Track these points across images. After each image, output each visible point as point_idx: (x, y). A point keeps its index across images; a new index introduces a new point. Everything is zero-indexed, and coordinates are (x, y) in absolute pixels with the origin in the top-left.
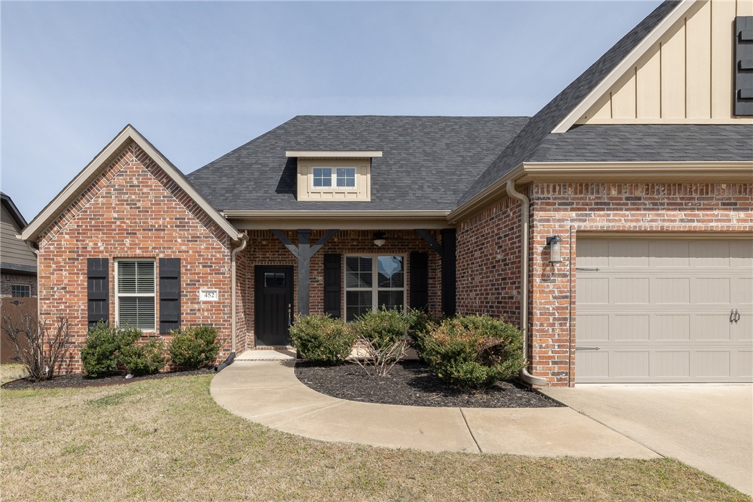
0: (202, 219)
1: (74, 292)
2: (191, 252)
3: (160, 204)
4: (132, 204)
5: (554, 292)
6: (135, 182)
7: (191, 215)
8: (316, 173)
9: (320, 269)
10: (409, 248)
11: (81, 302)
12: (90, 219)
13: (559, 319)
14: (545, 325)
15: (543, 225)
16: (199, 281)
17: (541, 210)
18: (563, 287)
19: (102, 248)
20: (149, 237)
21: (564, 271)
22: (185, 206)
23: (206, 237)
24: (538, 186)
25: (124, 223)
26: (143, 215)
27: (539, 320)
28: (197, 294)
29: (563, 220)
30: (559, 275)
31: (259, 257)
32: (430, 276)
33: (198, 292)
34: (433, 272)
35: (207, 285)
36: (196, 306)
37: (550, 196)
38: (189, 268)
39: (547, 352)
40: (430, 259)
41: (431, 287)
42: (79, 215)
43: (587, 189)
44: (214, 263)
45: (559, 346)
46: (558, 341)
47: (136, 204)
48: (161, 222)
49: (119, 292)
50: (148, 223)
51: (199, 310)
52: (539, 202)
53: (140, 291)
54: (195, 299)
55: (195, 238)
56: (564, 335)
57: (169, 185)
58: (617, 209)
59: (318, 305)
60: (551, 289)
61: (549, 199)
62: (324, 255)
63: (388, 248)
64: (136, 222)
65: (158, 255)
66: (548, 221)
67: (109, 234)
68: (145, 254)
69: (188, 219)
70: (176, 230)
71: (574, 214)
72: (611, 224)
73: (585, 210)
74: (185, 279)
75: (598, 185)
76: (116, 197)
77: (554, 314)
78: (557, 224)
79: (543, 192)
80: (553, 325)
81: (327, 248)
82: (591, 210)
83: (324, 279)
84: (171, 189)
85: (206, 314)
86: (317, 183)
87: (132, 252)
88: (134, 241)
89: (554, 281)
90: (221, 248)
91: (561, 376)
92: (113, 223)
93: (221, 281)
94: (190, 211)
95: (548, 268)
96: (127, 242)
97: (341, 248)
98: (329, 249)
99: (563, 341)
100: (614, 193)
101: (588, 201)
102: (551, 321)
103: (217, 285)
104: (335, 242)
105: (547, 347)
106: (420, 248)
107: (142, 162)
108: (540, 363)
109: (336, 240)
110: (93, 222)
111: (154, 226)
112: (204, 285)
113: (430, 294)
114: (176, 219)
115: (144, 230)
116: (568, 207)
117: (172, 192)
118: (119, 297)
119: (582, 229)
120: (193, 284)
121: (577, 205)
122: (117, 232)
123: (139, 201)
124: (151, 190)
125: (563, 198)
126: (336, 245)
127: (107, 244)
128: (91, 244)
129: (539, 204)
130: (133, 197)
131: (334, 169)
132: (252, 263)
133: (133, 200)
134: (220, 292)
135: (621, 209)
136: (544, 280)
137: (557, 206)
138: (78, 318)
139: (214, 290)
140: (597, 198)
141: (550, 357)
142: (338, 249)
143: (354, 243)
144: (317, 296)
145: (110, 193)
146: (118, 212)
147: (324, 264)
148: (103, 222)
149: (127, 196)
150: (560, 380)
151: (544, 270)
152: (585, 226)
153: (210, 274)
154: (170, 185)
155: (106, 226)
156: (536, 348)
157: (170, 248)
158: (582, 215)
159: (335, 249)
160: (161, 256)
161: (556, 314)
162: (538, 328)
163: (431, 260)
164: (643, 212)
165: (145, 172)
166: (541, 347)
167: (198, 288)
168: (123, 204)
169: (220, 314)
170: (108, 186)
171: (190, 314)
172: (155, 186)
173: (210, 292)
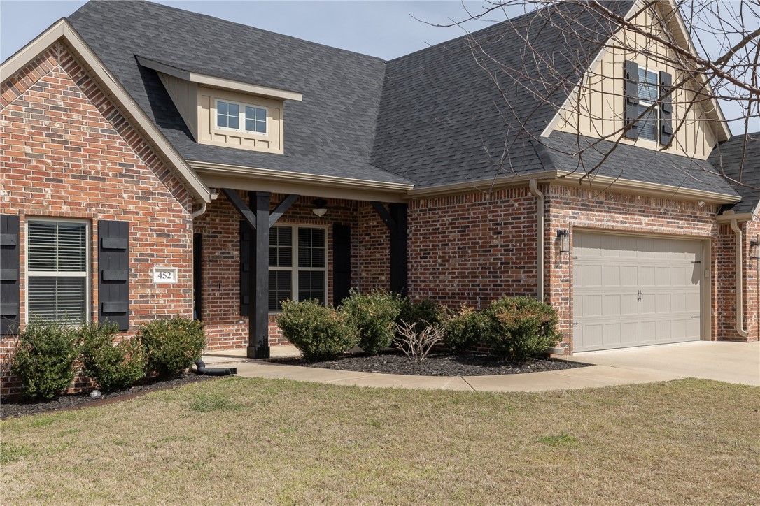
0: (157, 169)
2: (141, 214)
3: (97, 141)
4: (56, 136)
5: (561, 276)
6: (61, 103)
7: (141, 162)
8: (221, 109)
10: (331, 219)
14: (557, 304)
15: (555, 220)
16: (152, 255)
18: (566, 272)
20: (82, 188)
22: (134, 147)
23: (162, 195)
25: (43, 162)
26: (72, 154)
28: (150, 274)
32: (352, 254)
33: (152, 271)
34: (355, 249)
35: (163, 261)
36: (148, 291)
38: (138, 236)
40: (352, 233)
41: (353, 267)
43: (577, 192)
44: (172, 231)
47: (61, 136)
48: (99, 167)
49: (31, 269)
50: (79, 166)
51: (152, 296)
53: (61, 269)
54: (147, 281)
55: (147, 195)
56: (567, 313)
57: (110, 114)
58: (592, 210)
60: (559, 274)
62: (240, 221)
63: (310, 218)
64: (61, 164)
65: (96, 215)
66: (558, 216)
67: (18, 177)
68: (77, 214)
69: (138, 167)
70: (120, 182)
71: (570, 212)
73: (576, 209)
74: (135, 251)
76: (30, 121)
79: (555, 193)
80: (561, 304)
82: (579, 209)
83: (240, 254)
84: (114, 121)
85: (162, 301)
86: (222, 122)
87: (55, 208)
88: (58, 192)
89: (561, 267)
90: (180, 211)
92: (24, 161)
93: (180, 256)
94: (141, 155)
96: (48, 192)
99: (566, 317)
102: (560, 301)
103: (176, 261)
106: (343, 220)
107: (72, 74)
111: (90, 172)
112: (159, 261)
113: (352, 276)
114: (120, 165)
115: (74, 177)
117: (116, 126)
118: (31, 278)
119: (576, 225)
120: (143, 259)
122: (32, 175)
123: (66, 132)
124: (84, 118)
127: (14, 194)
129: (553, 202)
130: (57, 125)
131: (242, 107)
133: (57, 130)
134: (180, 271)
136: (556, 266)
137: (562, 205)
139: (172, 268)
140: (582, 200)
144: (232, 276)
145: (20, 114)
146: (33, 145)
147: (241, 234)
149: (47, 122)
150: (565, 350)
151: (556, 258)
153: (167, 246)
154: (113, 115)
155: (14, 165)
157: (111, 206)
160: (100, 217)
161: (563, 294)
163: (353, 235)
165: (76, 89)
167: (152, 265)
168: (41, 134)
169: (180, 301)
170: (16, 103)
171: (141, 302)
172: (90, 113)
173: (165, 271)
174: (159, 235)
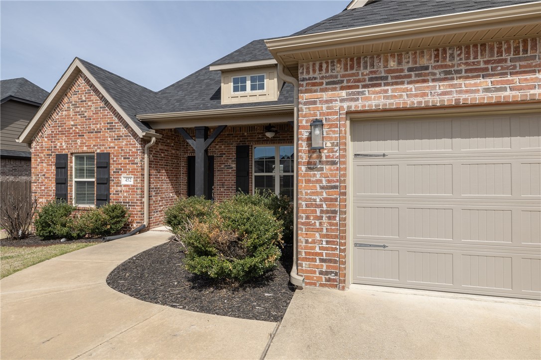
1: (49, 178)
2: (116, 148)
3: (98, 113)
4: (82, 114)
5: (321, 181)
6: (84, 99)
7: (116, 120)
8: (235, 81)
9: (233, 158)
11: (53, 185)
12: (59, 126)
13: (327, 212)
14: (312, 218)
15: (309, 108)
16: (121, 169)
17: (307, 91)
18: (332, 175)
19: (64, 147)
20: (91, 138)
21: (333, 157)
22: (113, 114)
23: (126, 136)
24: (302, 66)
25: (77, 128)
26: (88, 122)
27: (304, 212)
28: (120, 179)
29: (331, 101)
30: (327, 163)
31: (190, 150)
35: (126, 172)
36: (119, 188)
37: (316, 75)
38: (115, 159)
39: (314, 248)
42: (52, 124)
43: (359, 63)
44: (131, 156)
45: (327, 242)
46: (326, 236)
47: (84, 114)
48: (98, 126)
49: (76, 178)
50: (91, 127)
51: (121, 191)
52: (304, 83)
53: (86, 177)
54: (118, 183)
55: (119, 138)
56: (332, 230)
57: (102, 100)
58: (397, 83)
59: (232, 187)
60: (318, 178)
61: (315, 78)
62: (237, 146)
63: (287, 139)
64: (84, 127)
65: (96, 150)
66: (315, 103)
67: (69, 136)
68: (89, 150)
69: (115, 123)
70: (107, 132)
71: (344, 93)
72: (388, 101)
73: (358, 87)
74: (113, 168)
75: (372, 58)
76: (73, 110)
77: (321, 206)
78: (325, 106)
79: (308, 73)
80: (321, 218)
81: (239, 141)
82: (364, 86)
83: (237, 166)
84: (105, 102)
85: (125, 194)
86: (236, 89)
87: (82, 149)
88: (82, 141)
89: (322, 169)
90: (135, 144)
91: (329, 276)
92: (71, 128)
93: (135, 169)
94: (116, 117)
95: (315, 155)
96: (79, 141)
97: (249, 141)
98: (240, 141)
99: (331, 237)
100: (392, 64)
101: (360, 77)
102: (318, 214)
103: (133, 172)
104: (245, 136)
105: (314, 242)
107: (87, 84)
108: (305, 259)
109: (246, 134)
110: (60, 128)
111: (95, 129)
112: (124, 172)
114: (108, 123)
115: (88, 133)
116: (337, 86)
117: (105, 104)
118: (75, 182)
119: (353, 109)
120: (117, 171)
121: (347, 83)
122: (73, 135)
123: (86, 112)
124: (93, 103)
125: (331, 77)
126: (246, 139)
127: (67, 144)
128: (59, 144)
129: (305, 85)
130: (83, 109)
131: (248, 77)
132: (185, 155)
133: (82, 112)
134: (134, 178)
135: (402, 83)
136: (310, 168)
137: (324, 86)
138: (51, 196)
139: (131, 176)
140: (371, 72)
141: (317, 254)
142: (248, 141)
143: (260, 136)
144: (231, 179)
145: (69, 107)
146: (74, 120)
147: (236, 154)
148: (65, 129)
149: (79, 109)
150: (329, 280)
151: (310, 157)
152: (356, 106)
153: (128, 164)
155: (67, 131)
156: (302, 242)
157: (103, 145)
158: (353, 94)
159: (245, 141)
160: (98, 151)
161: (324, 206)
162: (304, 220)
164: (431, 84)
165: (89, 90)
166: (307, 242)
167: (121, 175)
168: (76, 115)
169: (134, 194)
170: (68, 103)
171: (115, 194)
172: (96, 100)
173: (128, 178)
174: (124, 158)
